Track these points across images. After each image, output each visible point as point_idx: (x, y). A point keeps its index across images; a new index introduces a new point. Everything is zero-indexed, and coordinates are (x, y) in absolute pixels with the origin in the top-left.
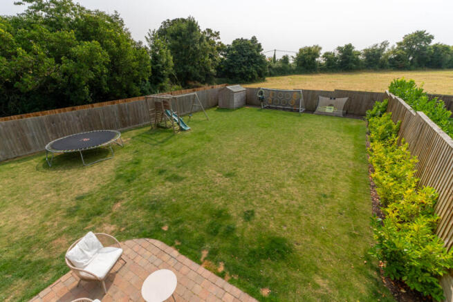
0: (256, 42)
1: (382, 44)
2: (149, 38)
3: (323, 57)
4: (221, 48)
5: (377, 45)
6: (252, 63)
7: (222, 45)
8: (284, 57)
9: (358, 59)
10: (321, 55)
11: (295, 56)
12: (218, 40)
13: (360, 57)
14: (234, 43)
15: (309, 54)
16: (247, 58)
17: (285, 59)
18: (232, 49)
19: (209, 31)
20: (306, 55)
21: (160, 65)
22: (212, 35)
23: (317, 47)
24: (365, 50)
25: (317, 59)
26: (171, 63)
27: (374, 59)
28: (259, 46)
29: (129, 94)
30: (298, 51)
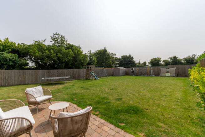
0: (131, 56)
1: (192, 55)
2: (89, 53)
3: (163, 62)
4: (117, 59)
5: (190, 56)
6: (129, 64)
7: (117, 58)
8: (144, 62)
9: (181, 62)
10: (162, 61)
11: (149, 62)
12: (116, 57)
13: (183, 61)
14: (122, 57)
15: (155, 60)
16: (127, 62)
17: (145, 63)
18: (121, 59)
19: (112, 54)
20: (154, 61)
21: (92, 61)
22: (113, 55)
23: (159, 58)
24: (184, 58)
25: (160, 63)
26: (96, 61)
27: (190, 62)
28: (132, 57)
29: (79, 68)
30: (150, 60)
